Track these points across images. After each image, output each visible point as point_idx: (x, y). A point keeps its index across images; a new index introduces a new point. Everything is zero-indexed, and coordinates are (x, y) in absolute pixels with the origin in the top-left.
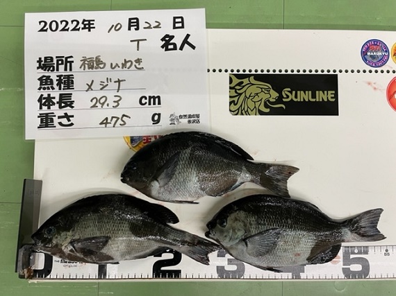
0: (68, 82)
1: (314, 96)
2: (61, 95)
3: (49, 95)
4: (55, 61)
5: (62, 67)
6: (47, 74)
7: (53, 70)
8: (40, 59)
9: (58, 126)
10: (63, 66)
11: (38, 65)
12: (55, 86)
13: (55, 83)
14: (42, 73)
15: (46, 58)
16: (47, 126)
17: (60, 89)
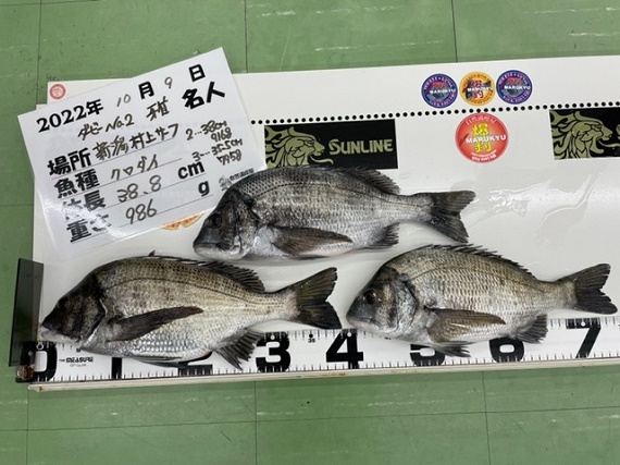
0: (90, 179)
1: (367, 147)
2: (86, 196)
3: (73, 200)
4: (68, 160)
5: (78, 165)
6: (63, 177)
7: (69, 170)
8: (50, 162)
9: (94, 233)
10: (79, 162)
11: (49, 170)
12: (76, 187)
13: (76, 184)
14: (57, 177)
15: (57, 160)
16: (80, 237)
17: (83, 189)
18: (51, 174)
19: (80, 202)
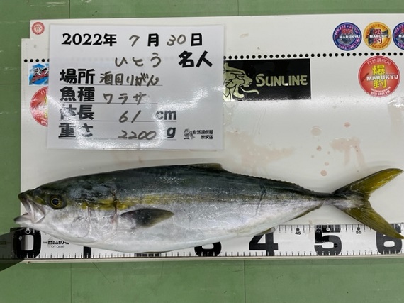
10: (85, 78)
15: (68, 70)
18: (61, 79)
19: (75, 109)
